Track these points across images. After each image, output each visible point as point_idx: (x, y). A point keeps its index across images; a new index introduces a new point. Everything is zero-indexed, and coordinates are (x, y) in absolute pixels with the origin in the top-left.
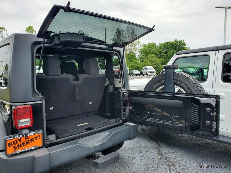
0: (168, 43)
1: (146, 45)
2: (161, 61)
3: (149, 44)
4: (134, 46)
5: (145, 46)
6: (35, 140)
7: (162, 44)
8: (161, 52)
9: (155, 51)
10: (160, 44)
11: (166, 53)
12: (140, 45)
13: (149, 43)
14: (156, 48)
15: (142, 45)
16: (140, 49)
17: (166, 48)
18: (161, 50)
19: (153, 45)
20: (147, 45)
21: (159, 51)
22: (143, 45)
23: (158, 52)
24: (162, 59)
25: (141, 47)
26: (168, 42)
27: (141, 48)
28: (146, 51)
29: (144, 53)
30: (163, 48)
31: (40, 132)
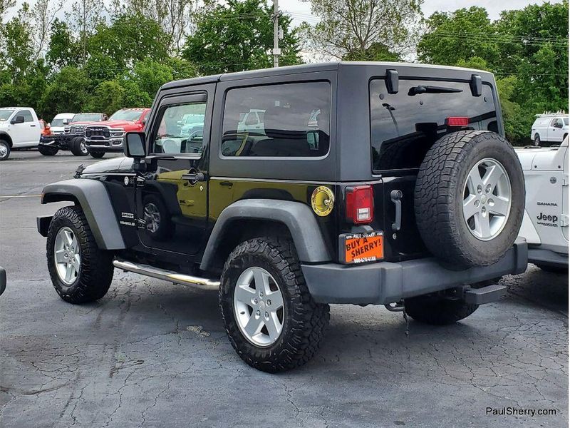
0: (537, 11)
1: (445, 17)
2: (511, 88)
3: (459, 14)
4: (395, 20)
5: (440, 24)
6: (374, 245)
7: (513, 12)
8: (509, 49)
9: (485, 46)
10: (504, 13)
11: (530, 51)
12: (419, 19)
13: (457, 11)
14: (490, 32)
15: (427, 17)
16: (421, 33)
17: (531, 31)
18: (508, 38)
19: (478, 16)
20: (450, 16)
21: (500, 45)
22: (431, 18)
23: (496, 49)
24: (512, 78)
25: (425, 26)
26: (540, 5)
27: (425, 29)
28: (445, 43)
29: (437, 53)
30: (519, 33)
31: (381, 234)
